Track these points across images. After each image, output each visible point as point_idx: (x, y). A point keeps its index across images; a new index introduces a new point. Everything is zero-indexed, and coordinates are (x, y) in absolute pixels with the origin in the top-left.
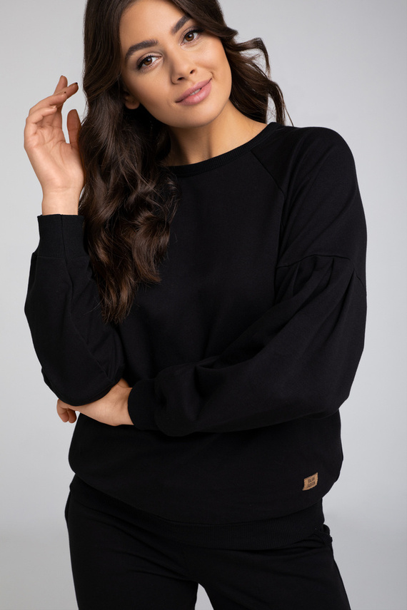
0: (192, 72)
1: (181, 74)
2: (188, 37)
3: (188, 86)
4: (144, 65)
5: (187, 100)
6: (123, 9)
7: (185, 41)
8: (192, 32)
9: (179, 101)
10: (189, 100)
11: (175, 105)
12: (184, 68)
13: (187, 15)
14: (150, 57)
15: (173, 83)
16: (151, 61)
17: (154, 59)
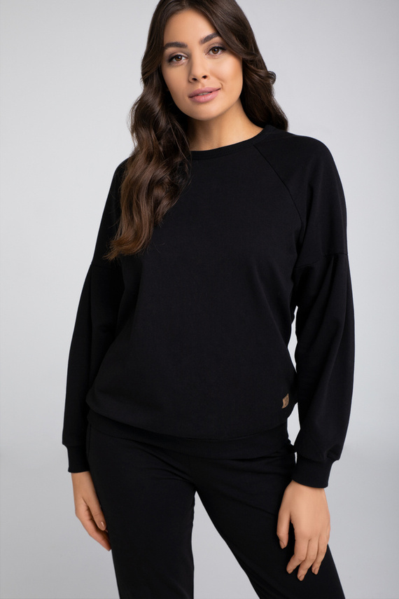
0: (205, 77)
1: (194, 76)
2: (214, 50)
3: (199, 87)
4: (174, 60)
5: (196, 98)
6: (173, 13)
7: (211, 52)
8: (218, 48)
9: (191, 97)
10: (197, 98)
11: (187, 99)
12: (199, 71)
13: (217, 33)
14: (181, 56)
15: (189, 82)
16: (181, 59)
17: (183, 58)
